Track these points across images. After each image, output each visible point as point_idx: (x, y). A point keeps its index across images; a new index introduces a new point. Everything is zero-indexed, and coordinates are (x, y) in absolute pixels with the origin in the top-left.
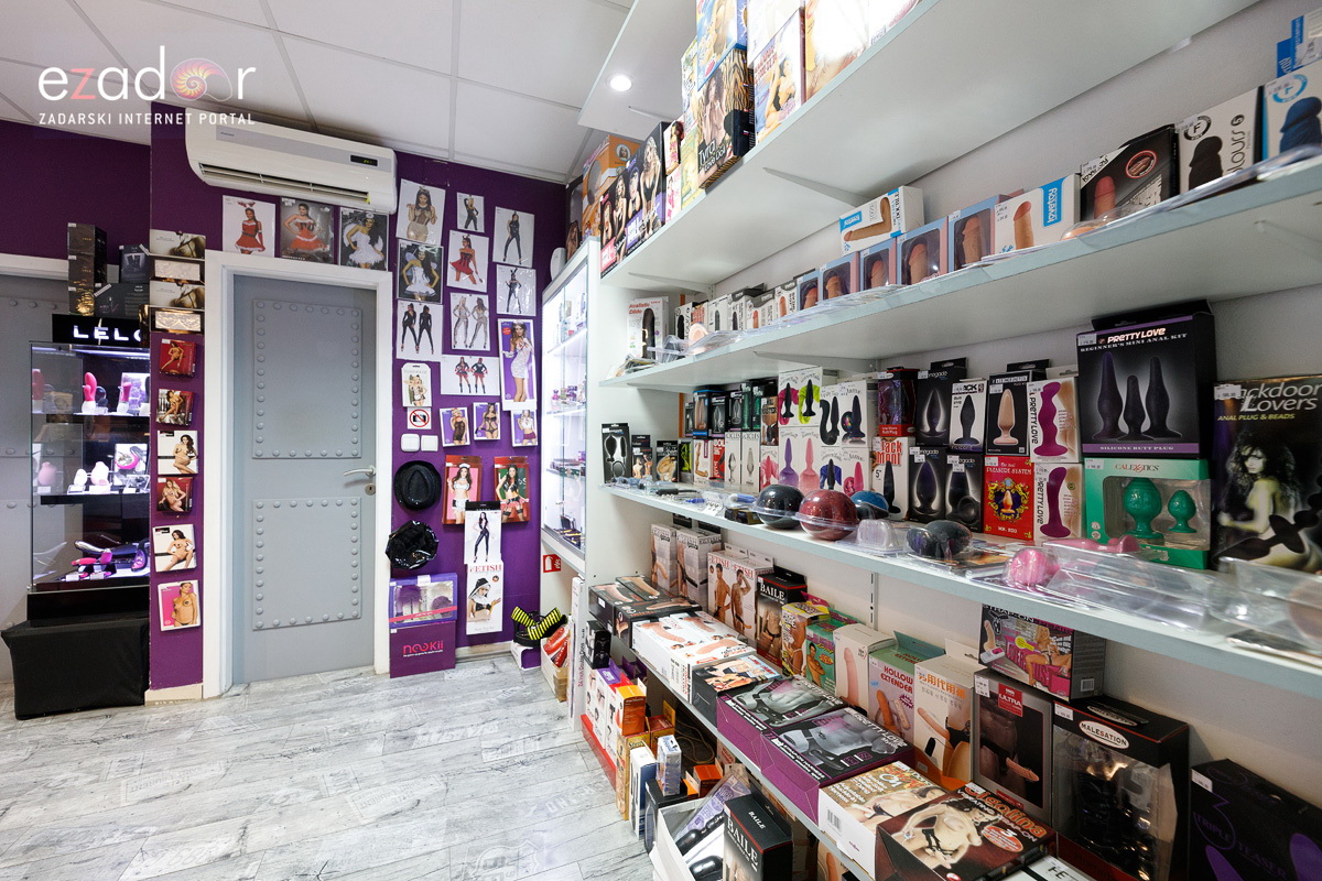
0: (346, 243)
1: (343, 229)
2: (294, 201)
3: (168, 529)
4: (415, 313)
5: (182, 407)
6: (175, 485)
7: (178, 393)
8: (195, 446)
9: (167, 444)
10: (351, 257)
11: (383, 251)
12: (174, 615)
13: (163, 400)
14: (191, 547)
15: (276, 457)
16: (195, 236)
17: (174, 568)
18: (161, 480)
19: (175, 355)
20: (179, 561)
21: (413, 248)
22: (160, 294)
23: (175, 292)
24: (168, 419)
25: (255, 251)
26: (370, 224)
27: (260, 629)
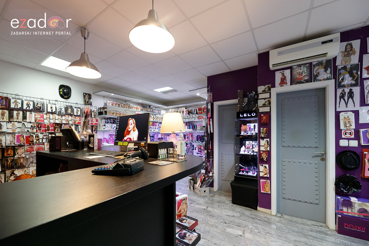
0: (315, 74)
1: (314, 69)
2: (296, 66)
3: (263, 165)
4: (345, 93)
5: (266, 132)
6: (265, 154)
7: (265, 129)
8: (269, 143)
9: (263, 142)
10: (317, 78)
11: (331, 73)
12: (264, 189)
13: (262, 131)
14: (268, 171)
15: (289, 147)
16: (268, 85)
17: (264, 176)
18: (261, 152)
19: (264, 118)
20: (265, 174)
21: (345, 68)
22: (260, 103)
23: (263, 102)
24: (263, 136)
25: (284, 85)
26: (324, 65)
27: (284, 198)
